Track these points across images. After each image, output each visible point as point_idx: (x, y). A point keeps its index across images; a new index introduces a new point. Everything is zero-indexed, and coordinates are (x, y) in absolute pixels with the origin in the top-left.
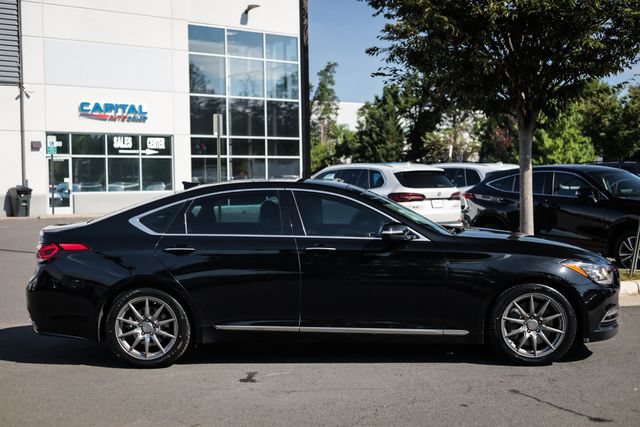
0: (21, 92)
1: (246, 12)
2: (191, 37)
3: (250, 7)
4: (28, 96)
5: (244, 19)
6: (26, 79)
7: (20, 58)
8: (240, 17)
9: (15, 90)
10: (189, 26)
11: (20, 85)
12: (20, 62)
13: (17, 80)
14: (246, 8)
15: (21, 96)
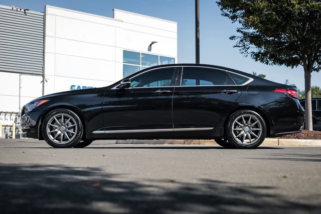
0: (43, 79)
1: (151, 45)
2: (124, 56)
3: (153, 43)
4: (46, 81)
5: (150, 49)
6: (46, 73)
7: (44, 63)
8: (147, 47)
9: (41, 78)
10: (124, 51)
11: (43, 76)
12: (44, 65)
13: (42, 73)
14: (151, 43)
15: (43, 81)
